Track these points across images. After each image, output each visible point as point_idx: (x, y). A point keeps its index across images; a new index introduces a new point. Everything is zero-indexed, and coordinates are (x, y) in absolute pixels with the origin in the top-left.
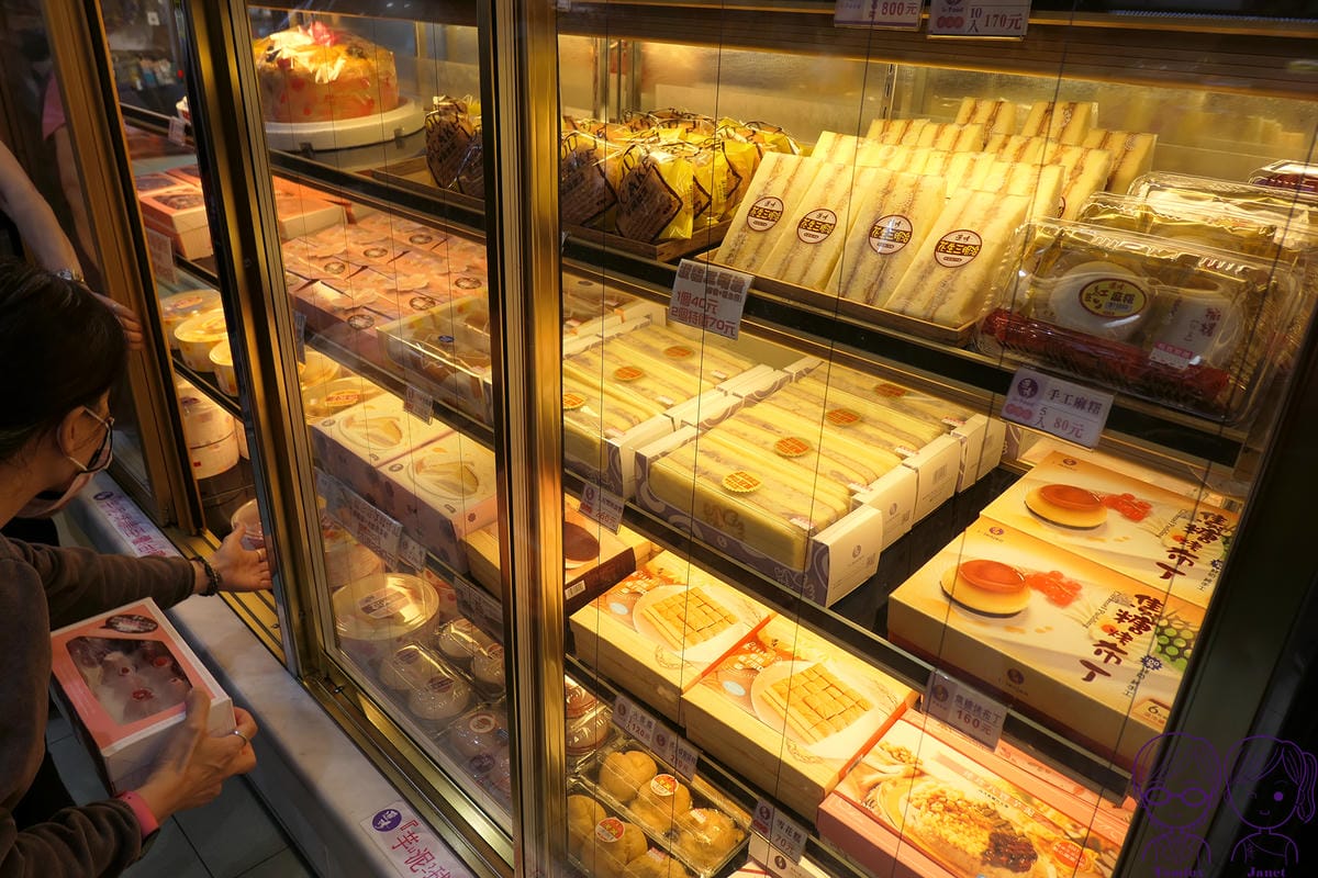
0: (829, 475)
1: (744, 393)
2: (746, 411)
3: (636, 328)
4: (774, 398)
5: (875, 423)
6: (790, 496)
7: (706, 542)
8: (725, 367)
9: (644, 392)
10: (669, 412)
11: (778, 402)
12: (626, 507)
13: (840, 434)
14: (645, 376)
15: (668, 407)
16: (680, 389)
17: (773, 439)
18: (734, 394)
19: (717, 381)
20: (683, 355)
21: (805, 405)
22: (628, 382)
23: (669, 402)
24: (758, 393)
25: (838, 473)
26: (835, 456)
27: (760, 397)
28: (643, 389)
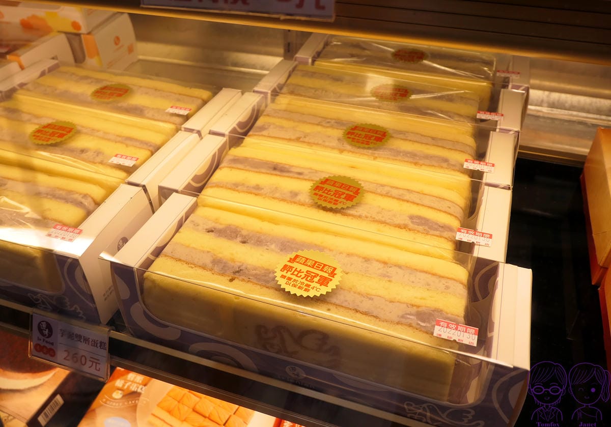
0: (411, 226)
1: (226, 129)
2: (236, 152)
3: (43, 74)
4: (262, 128)
5: (403, 135)
6: (386, 276)
7: (262, 373)
8: (178, 100)
9: (84, 155)
10: (134, 178)
11: (272, 131)
12: (112, 340)
13: (375, 158)
14: (78, 132)
15: (129, 171)
16: (136, 140)
17: (304, 187)
18: (212, 133)
19: (178, 120)
20: (120, 95)
21: (307, 129)
22: (55, 145)
23: (129, 163)
24: (241, 125)
25: (419, 218)
26: (395, 192)
27: (246, 129)
28: (83, 151)
